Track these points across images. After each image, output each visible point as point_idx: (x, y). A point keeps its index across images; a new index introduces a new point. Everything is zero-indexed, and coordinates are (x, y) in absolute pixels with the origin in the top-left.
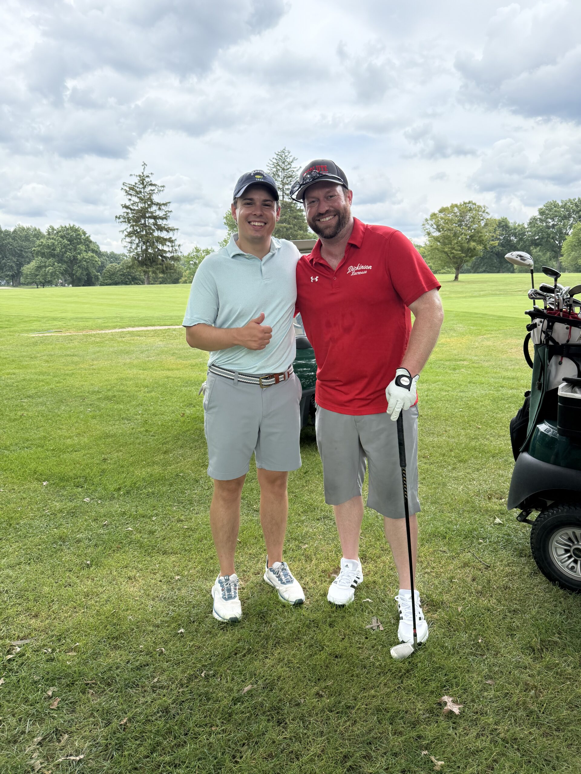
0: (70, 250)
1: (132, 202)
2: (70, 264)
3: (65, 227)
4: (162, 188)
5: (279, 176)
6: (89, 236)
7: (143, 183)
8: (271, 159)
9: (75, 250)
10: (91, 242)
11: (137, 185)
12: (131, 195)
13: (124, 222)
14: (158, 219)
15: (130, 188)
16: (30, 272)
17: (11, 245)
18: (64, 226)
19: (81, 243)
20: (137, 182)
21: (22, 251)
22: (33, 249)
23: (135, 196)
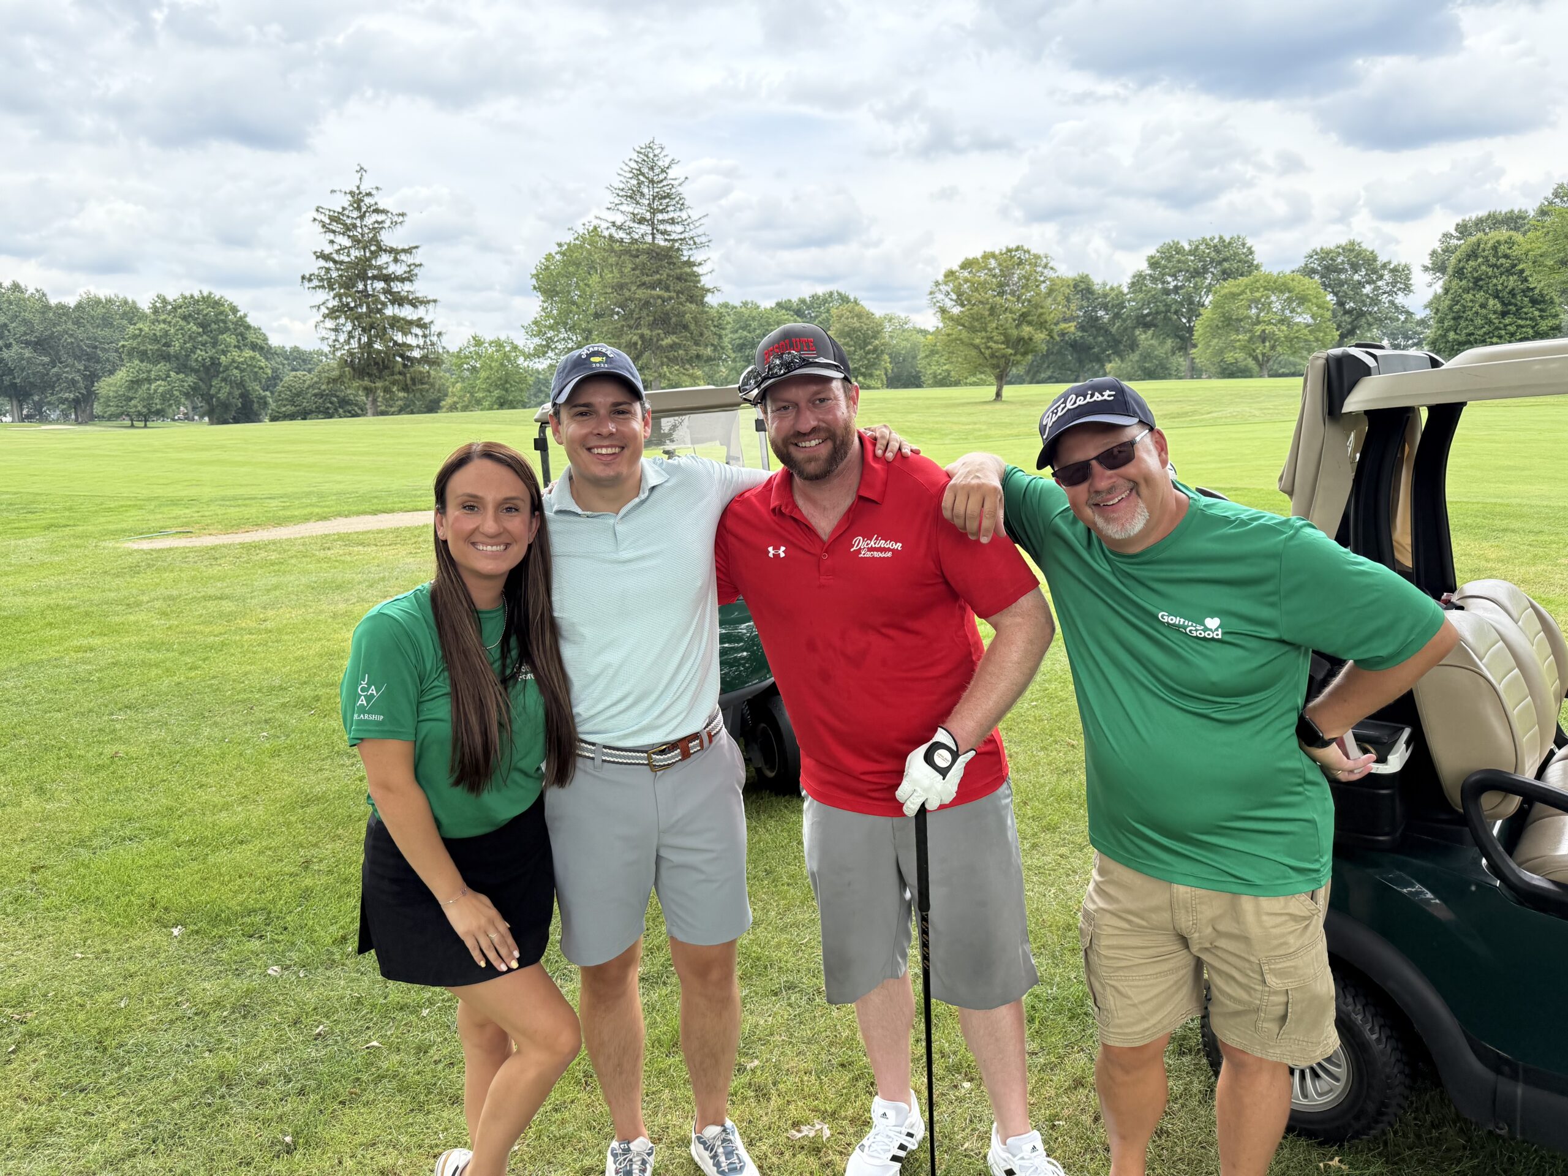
0: (204, 345)
1: (337, 247)
2: (203, 375)
3: (192, 297)
4: (401, 219)
5: (643, 195)
6: (245, 316)
7: (359, 208)
8: (627, 162)
9: (215, 344)
10: (248, 327)
11: (346, 212)
12: (334, 232)
13: (319, 287)
14: (393, 280)
15: (332, 219)
16: (116, 392)
17: (71, 336)
18: (188, 294)
19: (227, 329)
20: (346, 205)
21: (96, 347)
22: (120, 344)
23: (343, 234)
